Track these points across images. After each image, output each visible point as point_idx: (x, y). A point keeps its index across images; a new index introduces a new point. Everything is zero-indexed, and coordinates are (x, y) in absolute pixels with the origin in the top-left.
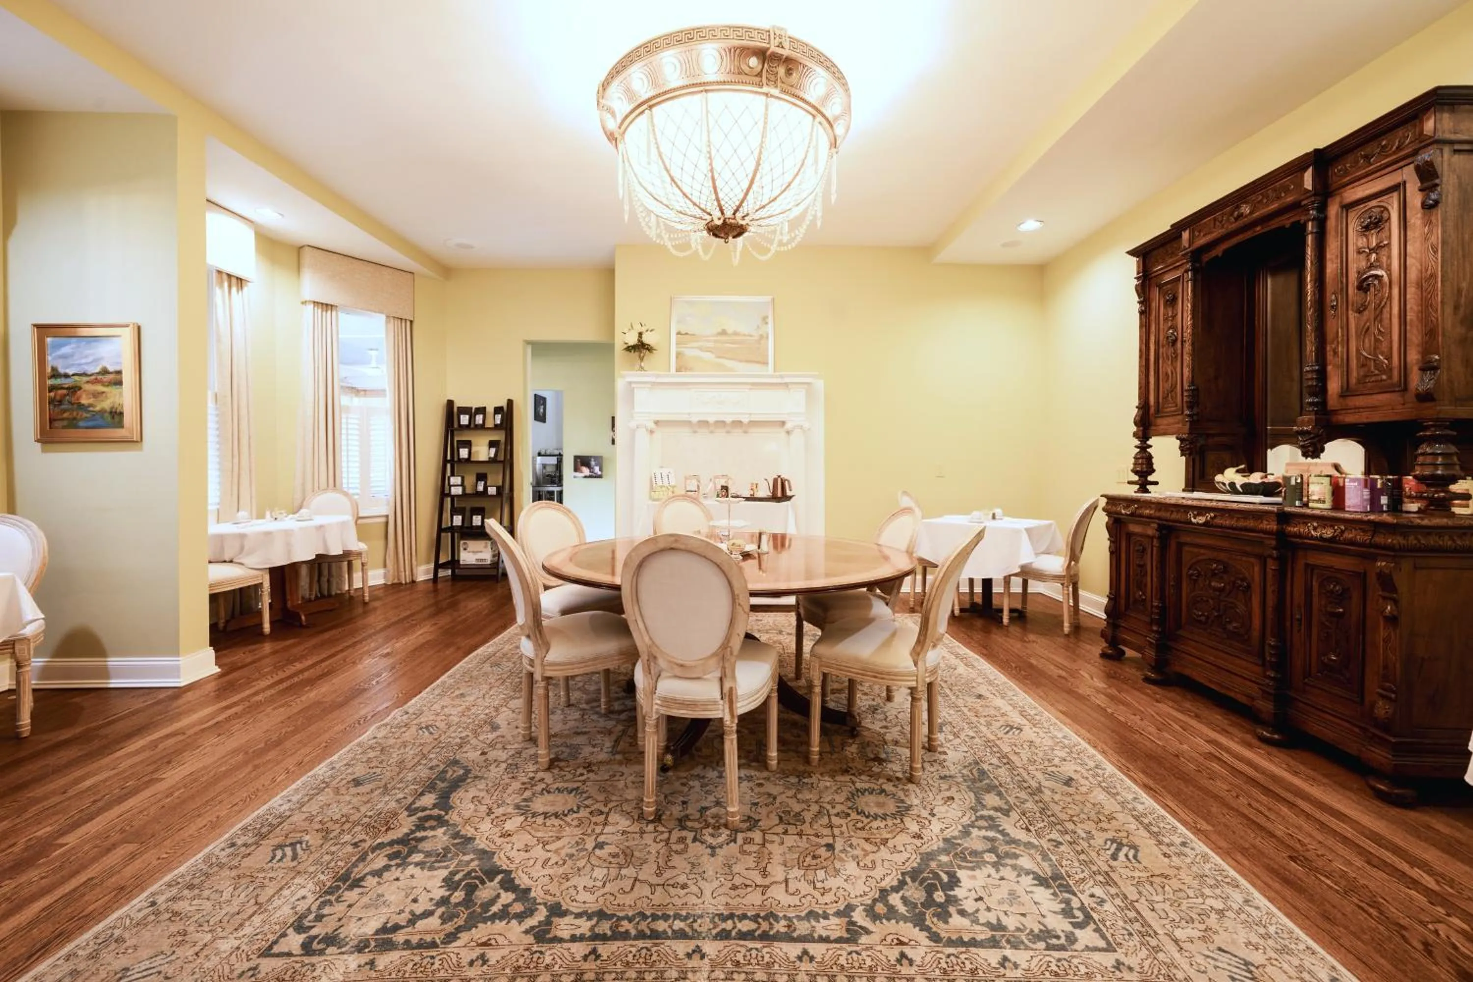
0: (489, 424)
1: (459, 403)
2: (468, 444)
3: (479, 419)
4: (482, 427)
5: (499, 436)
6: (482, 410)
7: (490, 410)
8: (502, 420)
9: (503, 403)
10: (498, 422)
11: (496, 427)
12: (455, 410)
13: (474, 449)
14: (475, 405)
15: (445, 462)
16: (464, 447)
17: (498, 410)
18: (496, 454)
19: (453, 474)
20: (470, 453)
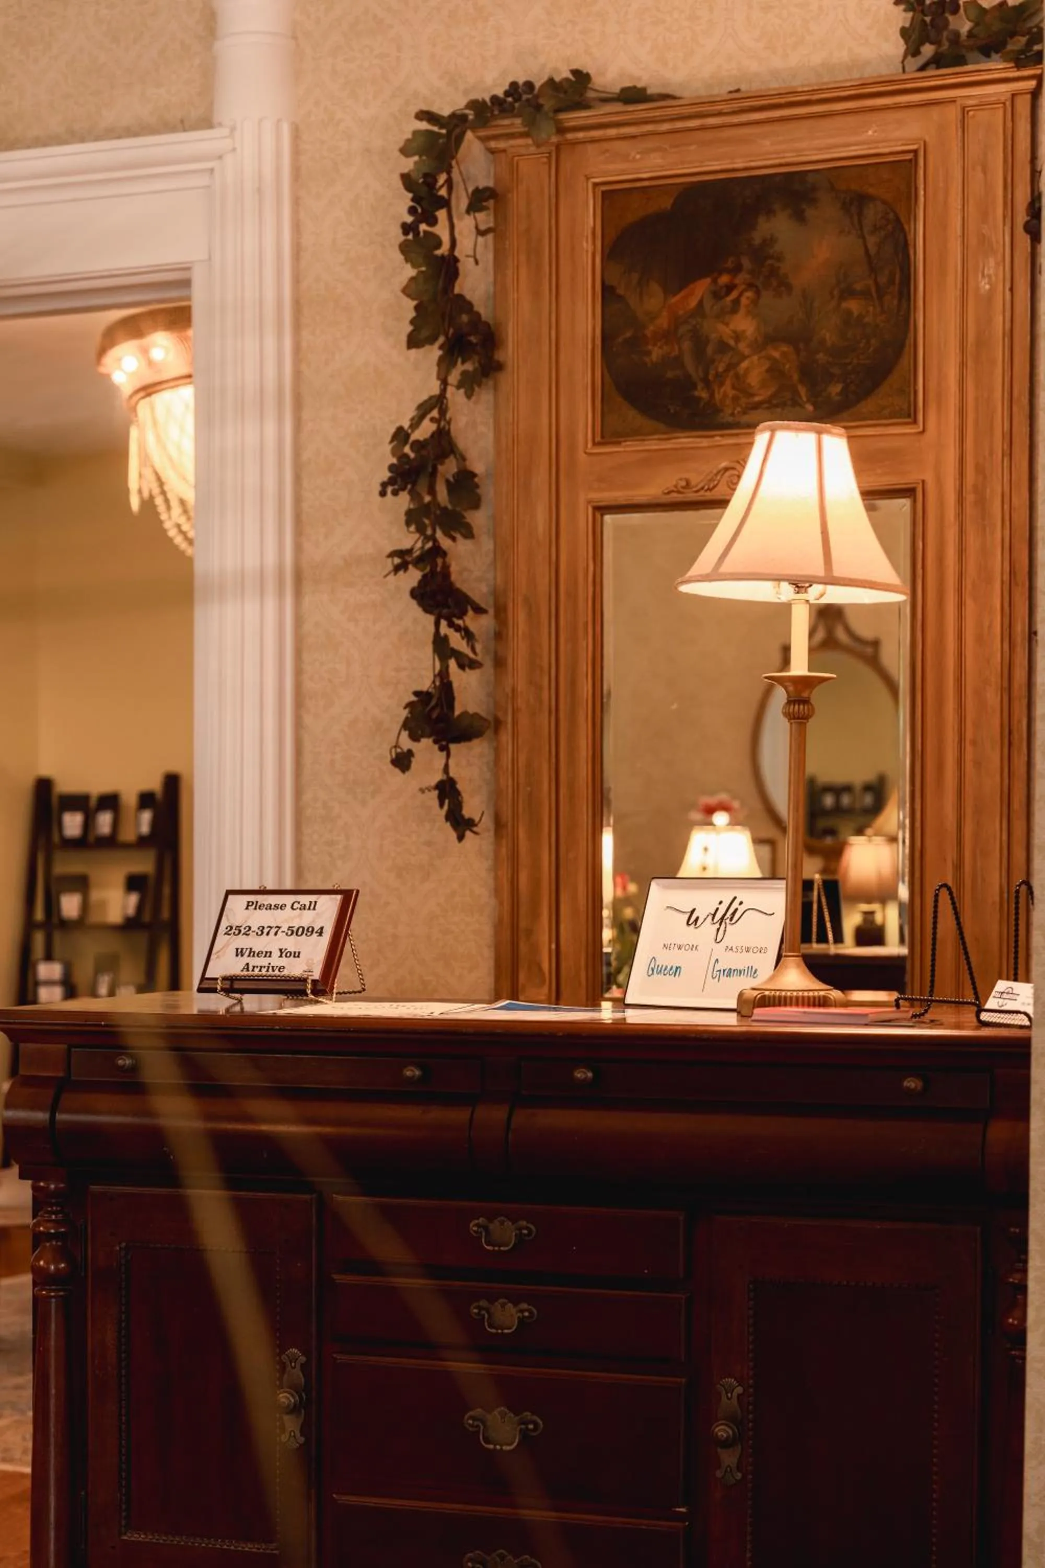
0: (128, 835)
1: (66, 785)
2: (81, 884)
3: (104, 821)
4: (111, 842)
5: (144, 864)
6: (110, 802)
7: (130, 799)
8: (154, 823)
9: (154, 784)
10: (145, 829)
11: (143, 842)
12: (55, 801)
13: (95, 895)
14: (96, 786)
15: (29, 926)
16: (71, 890)
17: (146, 800)
18: (140, 908)
19: (49, 957)
20: (85, 906)
